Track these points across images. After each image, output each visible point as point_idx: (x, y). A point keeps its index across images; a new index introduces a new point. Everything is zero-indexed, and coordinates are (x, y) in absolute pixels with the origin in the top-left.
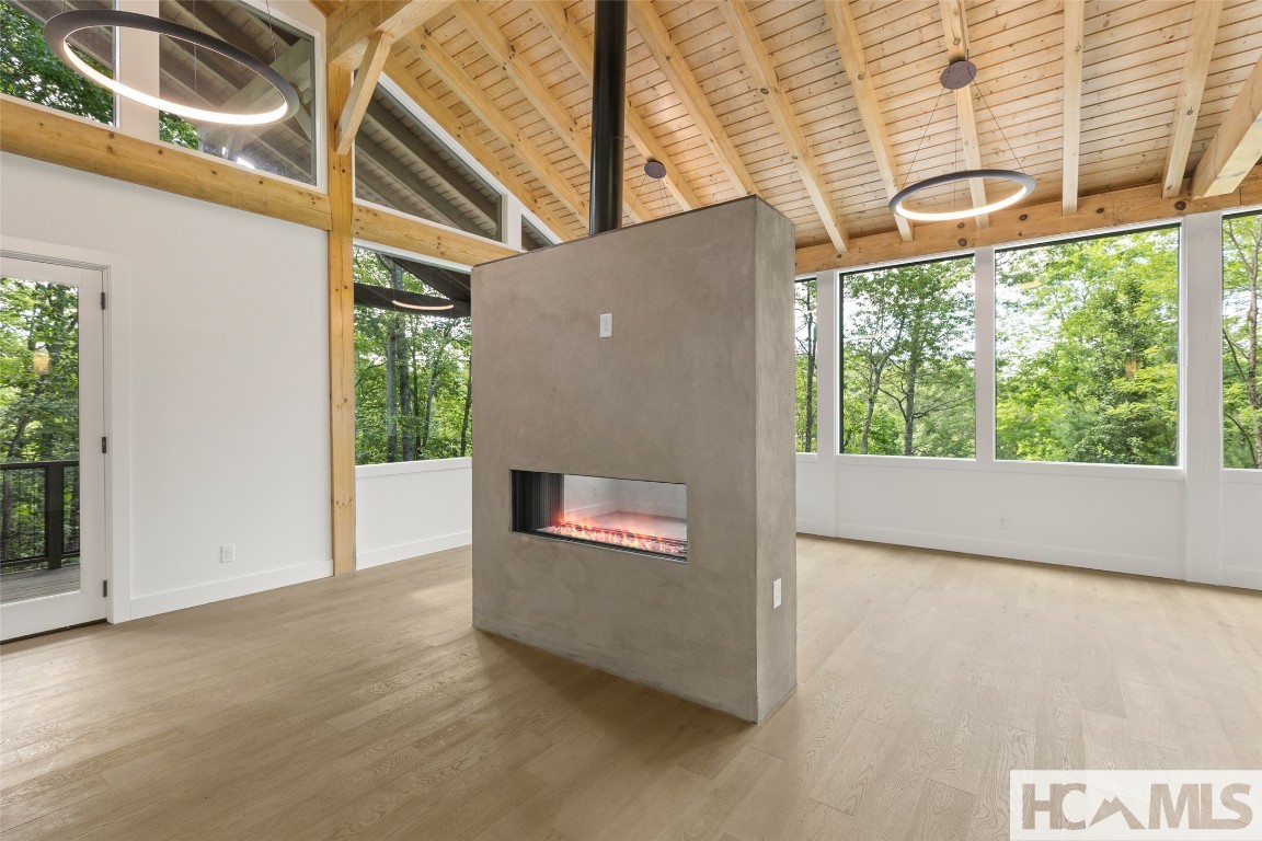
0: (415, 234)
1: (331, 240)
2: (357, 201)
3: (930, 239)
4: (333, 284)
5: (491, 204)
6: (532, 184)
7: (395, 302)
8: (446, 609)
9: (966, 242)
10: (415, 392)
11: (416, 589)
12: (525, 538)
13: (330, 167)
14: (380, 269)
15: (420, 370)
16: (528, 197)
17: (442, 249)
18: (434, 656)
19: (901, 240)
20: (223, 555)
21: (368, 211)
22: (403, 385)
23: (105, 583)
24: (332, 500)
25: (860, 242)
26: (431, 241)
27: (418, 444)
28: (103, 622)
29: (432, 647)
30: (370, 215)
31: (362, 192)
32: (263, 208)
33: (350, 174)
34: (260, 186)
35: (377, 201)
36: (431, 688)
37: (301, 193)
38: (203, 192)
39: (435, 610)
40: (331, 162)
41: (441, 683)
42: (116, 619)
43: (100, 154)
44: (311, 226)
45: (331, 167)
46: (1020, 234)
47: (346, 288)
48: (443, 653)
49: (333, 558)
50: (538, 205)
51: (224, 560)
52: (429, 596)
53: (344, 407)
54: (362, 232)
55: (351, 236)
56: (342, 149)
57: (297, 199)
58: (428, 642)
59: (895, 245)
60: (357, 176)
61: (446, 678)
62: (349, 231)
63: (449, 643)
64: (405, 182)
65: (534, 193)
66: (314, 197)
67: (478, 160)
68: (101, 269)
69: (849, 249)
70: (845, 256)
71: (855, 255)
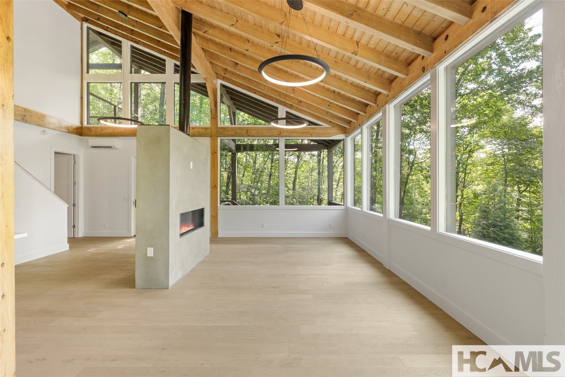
0: (238, 131)
1: (212, 139)
3: (413, 72)
9: (425, 68)
17: (248, 134)
26: (244, 132)
30: (223, 129)
37: (203, 129)
46: (445, 52)
47: (215, 153)
53: (214, 188)
54: (220, 135)
55: (217, 137)
66: (206, 129)
67: (265, 98)
69: (389, 92)
70: (390, 94)
71: (392, 93)
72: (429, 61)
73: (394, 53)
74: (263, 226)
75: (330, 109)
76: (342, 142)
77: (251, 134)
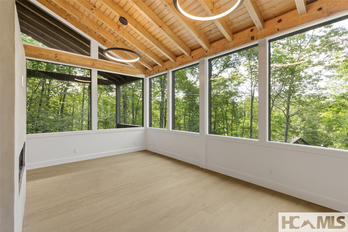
3: (239, 39)
9: (254, 37)
16: (101, 40)
19: (228, 42)
25: (214, 44)
46: (278, 30)
50: (106, 43)
59: (226, 44)
65: (104, 39)
67: (76, 27)
69: (210, 48)
70: (208, 51)
71: (212, 50)
72: (259, 33)
73: (231, 22)
74: (75, 151)
75: (146, 53)
76: (141, 81)
77: (60, 59)
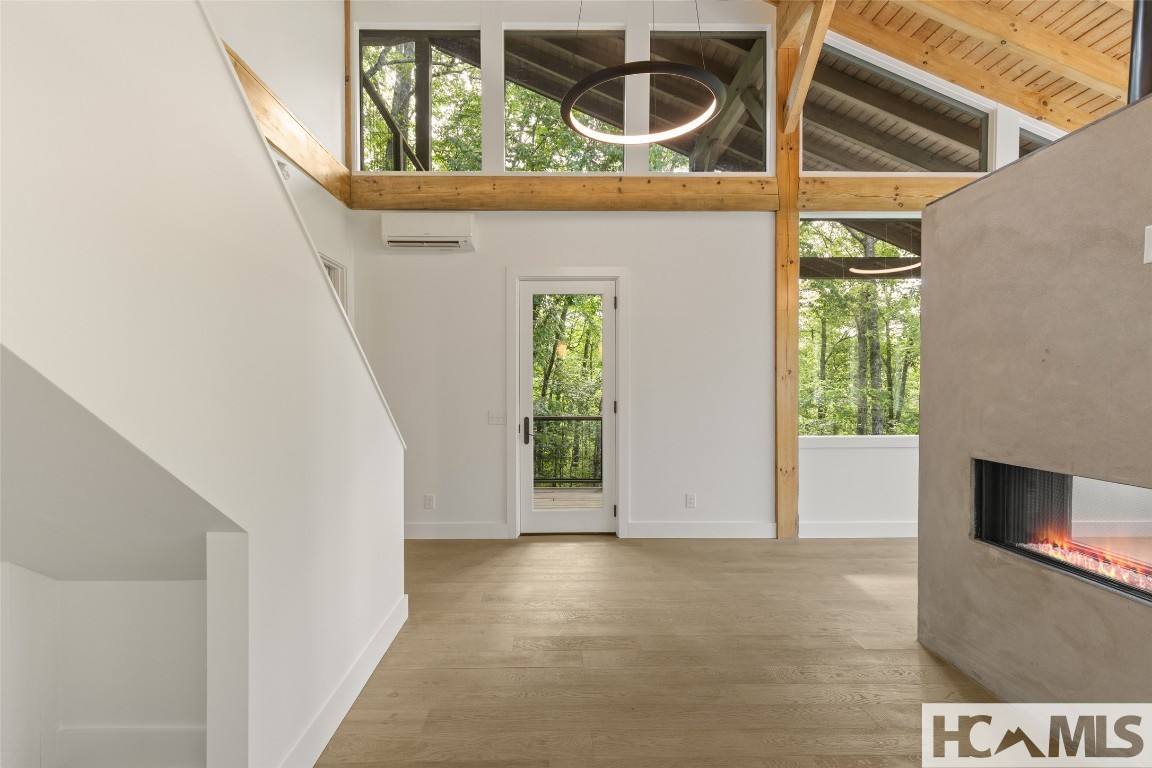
0: (867, 191)
1: (779, 219)
2: (803, 174)
4: (779, 260)
5: (973, 129)
6: (1038, 82)
7: (853, 270)
8: (887, 608)
10: (888, 363)
11: (855, 573)
12: (994, 552)
13: (778, 148)
14: (854, 243)
15: (895, 340)
16: (1032, 102)
17: (900, 200)
18: (859, 660)
20: (688, 501)
21: (815, 180)
22: (874, 355)
23: (615, 506)
24: (776, 467)
26: (887, 193)
27: (891, 417)
28: (613, 535)
29: (862, 648)
30: (817, 185)
31: (811, 163)
32: (720, 206)
33: (798, 149)
34: (718, 186)
35: (826, 168)
36: (850, 698)
37: (751, 183)
38: (676, 204)
39: (873, 604)
40: (779, 143)
41: (863, 697)
42: (622, 535)
43: (614, 196)
44: (760, 210)
45: (780, 149)
47: (791, 262)
48: (871, 660)
49: (776, 521)
50: (1049, 108)
51: (689, 505)
52: (869, 584)
53: (788, 380)
54: (807, 204)
55: (798, 210)
56: (790, 128)
57: (748, 189)
58: (858, 640)
60: (804, 148)
61: (870, 692)
62: (795, 206)
63: (881, 651)
64: (864, 141)
65: (1042, 94)
66: (762, 183)
67: (952, 81)
68: (615, 279)
77: (908, 202)
